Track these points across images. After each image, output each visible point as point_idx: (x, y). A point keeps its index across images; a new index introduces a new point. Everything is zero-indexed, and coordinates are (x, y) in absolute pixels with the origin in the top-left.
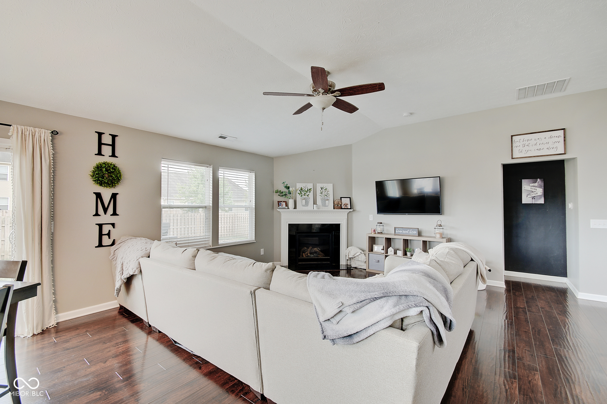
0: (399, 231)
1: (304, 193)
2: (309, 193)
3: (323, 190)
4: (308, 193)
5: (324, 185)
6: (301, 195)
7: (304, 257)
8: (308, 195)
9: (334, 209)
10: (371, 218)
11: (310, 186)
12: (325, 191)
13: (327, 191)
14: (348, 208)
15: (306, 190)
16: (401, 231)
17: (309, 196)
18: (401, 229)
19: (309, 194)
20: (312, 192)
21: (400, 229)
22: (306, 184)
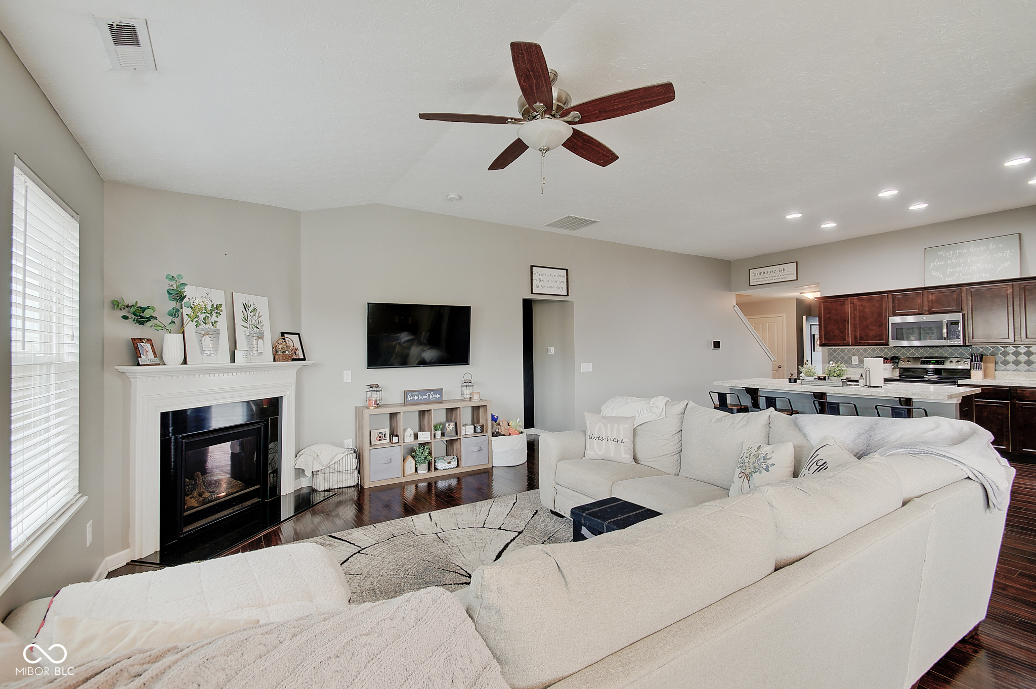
0: (414, 398)
1: (204, 315)
2: (217, 317)
3: (249, 312)
4: (214, 318)
5: (251, 299)
6: (196, 321)
7: (194, 508)
8: (216, 322)
9: (275, 360)
10: (347, 377)
11: (218, 297)
12: (252, 314)
13: (257, 315)
14: (300, 358)
15: (209, 308)
16: (416, 397)
17: (218, 325)
18: (417, 393)
19: (216, 319)
20: (224, 313)
21: (415, 393)
22: (208, 290)
